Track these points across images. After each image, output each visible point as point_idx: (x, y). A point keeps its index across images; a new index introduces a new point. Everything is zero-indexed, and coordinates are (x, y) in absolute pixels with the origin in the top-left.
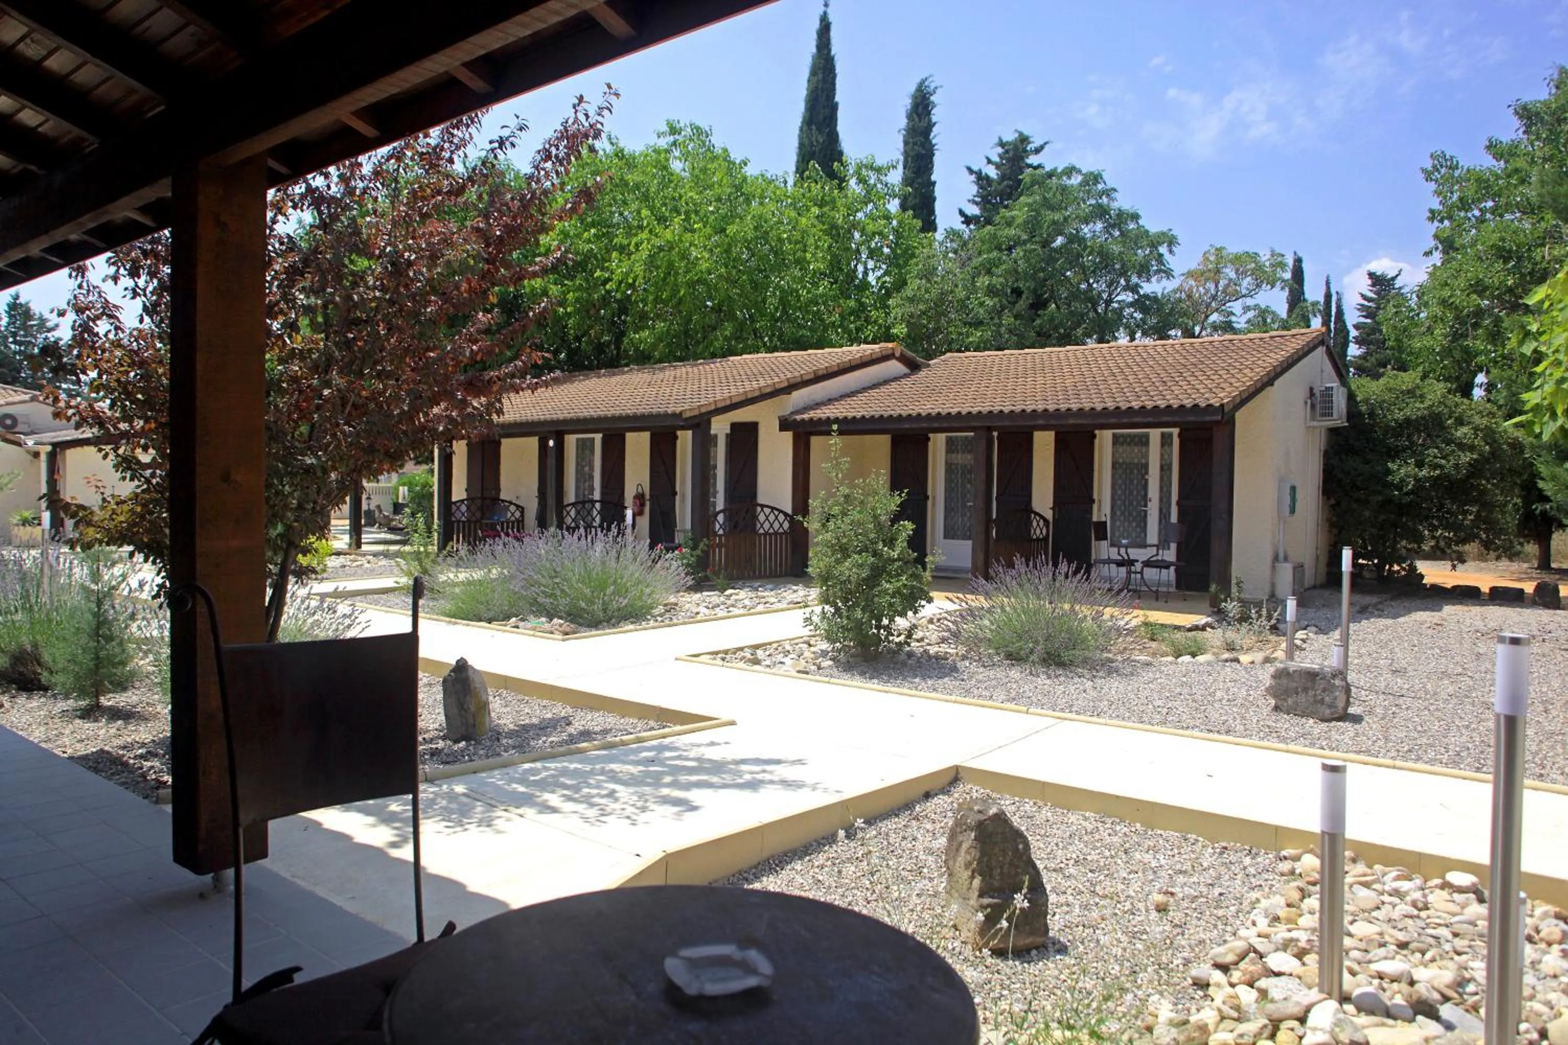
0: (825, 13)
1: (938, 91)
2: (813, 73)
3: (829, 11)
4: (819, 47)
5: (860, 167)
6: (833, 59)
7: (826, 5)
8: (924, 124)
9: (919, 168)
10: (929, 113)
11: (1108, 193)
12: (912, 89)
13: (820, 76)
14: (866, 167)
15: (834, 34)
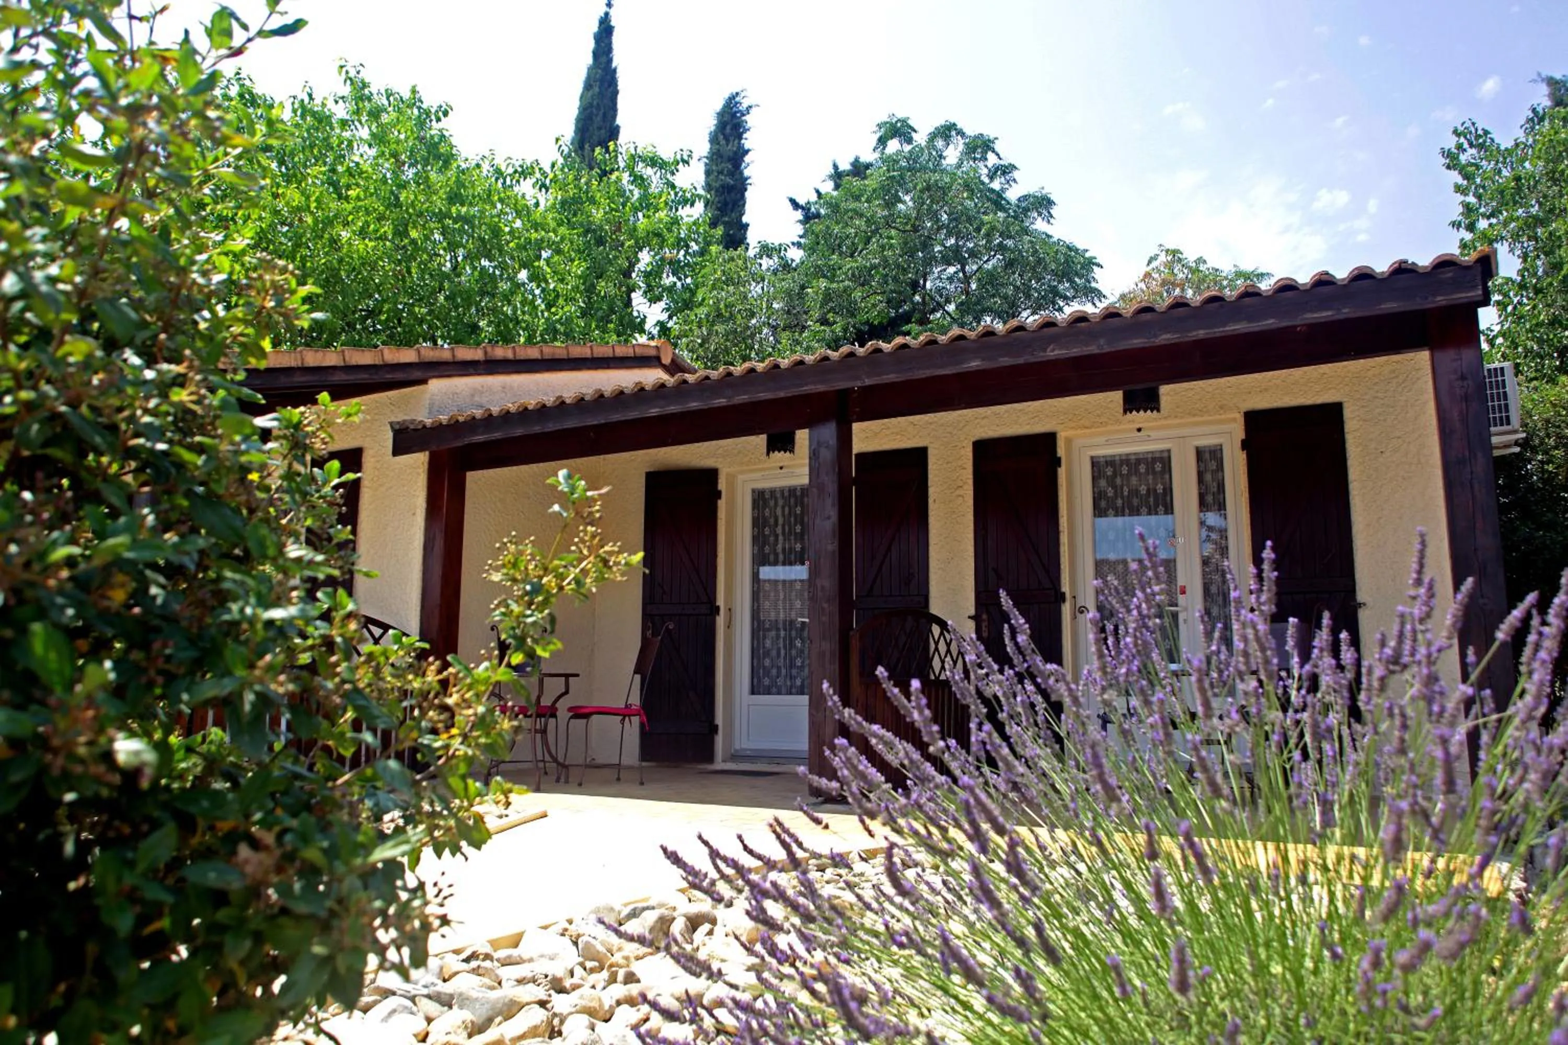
0: (607, 14)
1: (752, 111)
2: (588, 86)
3: (612, 12)
4: (596, 54)
5: (634, 158)
6: (615, 70)
7: (609, 5)
8: (731, 147)
9: (726, 204)
10: (740, 137)
11: (1005, 170)
12: (719, 105)
13: (597, 89)
14: (643, 159)
15: (617, 40)
